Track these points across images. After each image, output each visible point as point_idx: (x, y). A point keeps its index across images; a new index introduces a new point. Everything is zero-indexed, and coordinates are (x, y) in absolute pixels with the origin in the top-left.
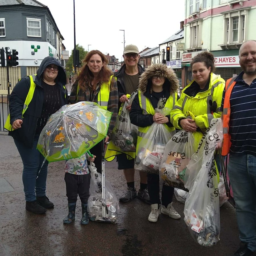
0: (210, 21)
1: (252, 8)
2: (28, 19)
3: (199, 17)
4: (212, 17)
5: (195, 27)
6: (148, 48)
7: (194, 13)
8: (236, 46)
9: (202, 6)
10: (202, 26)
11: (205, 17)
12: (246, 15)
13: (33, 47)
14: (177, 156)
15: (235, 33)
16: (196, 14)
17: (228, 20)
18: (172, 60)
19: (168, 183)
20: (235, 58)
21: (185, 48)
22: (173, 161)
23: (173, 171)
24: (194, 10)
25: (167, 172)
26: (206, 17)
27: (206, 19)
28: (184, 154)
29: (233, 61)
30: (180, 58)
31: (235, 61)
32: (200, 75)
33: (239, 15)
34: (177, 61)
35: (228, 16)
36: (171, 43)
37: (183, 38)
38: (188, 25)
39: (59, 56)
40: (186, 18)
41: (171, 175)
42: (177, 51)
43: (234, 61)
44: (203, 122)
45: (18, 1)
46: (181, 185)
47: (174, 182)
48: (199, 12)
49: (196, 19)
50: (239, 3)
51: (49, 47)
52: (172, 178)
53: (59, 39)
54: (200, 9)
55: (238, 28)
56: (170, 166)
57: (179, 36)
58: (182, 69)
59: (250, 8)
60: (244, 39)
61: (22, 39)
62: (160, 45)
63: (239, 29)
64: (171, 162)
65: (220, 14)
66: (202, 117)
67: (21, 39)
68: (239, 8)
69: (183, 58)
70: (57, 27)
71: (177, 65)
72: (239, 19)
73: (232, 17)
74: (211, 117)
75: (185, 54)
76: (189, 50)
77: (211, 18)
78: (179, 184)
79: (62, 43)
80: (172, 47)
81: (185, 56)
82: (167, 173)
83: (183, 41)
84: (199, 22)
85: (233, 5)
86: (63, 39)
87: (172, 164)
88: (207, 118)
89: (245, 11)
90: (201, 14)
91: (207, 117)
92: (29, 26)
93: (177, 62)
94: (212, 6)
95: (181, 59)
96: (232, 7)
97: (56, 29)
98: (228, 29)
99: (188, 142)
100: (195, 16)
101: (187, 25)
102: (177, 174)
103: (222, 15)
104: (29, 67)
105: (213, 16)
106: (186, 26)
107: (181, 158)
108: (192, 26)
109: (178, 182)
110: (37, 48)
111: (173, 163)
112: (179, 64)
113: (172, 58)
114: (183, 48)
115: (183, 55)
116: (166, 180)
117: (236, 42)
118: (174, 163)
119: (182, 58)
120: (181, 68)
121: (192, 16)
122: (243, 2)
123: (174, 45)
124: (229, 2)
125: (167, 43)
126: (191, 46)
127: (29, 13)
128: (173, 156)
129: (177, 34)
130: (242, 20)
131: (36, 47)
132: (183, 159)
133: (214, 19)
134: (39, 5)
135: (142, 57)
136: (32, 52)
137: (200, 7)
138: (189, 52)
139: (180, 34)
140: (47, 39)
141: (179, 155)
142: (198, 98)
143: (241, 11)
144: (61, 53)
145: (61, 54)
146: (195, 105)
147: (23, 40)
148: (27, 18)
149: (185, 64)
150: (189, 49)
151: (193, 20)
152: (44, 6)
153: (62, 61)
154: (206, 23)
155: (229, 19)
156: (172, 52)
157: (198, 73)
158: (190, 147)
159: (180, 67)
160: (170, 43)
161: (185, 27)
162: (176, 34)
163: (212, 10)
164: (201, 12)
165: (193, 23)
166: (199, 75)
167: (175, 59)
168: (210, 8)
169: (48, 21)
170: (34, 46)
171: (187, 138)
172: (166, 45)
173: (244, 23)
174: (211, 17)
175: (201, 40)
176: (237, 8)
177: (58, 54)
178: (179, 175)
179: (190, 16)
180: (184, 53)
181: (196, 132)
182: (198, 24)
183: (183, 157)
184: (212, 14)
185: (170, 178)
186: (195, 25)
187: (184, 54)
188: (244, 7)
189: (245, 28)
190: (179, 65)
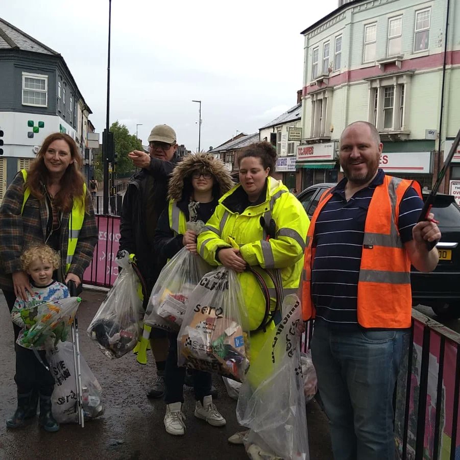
0: (346, 91)
1: (417, 72)
2: (25, 75)
3: (327, 83)
4: (349, 86)
5: (321, 100)
6: (242, 135)
7: (320, 77)
8: (389, 136)
9: (333, 65)
10: (332, 99)
11: (337, 85)
12: (407, 84)
13: (31, 124)
14: (209, 313)
15: (388, 113)
16: (323, 79)
17: (377, 90)
18: (280, 157)
19: (192, 362)
20: (387, 157)
21: (304, 136)
22: (202, 323)
23: (202, 339)
24: (319, 72)
25: (191, 341)
26: (340, 84)
27: (339, 88)
28: (221, 309)
29: (383, 162)
30: (294, 154)
31: (386, 163)
32: (251, 177)
33: (395, 84)
34: (288, 159)
35: (376, 85)
36: (280, 127)
37: (300, 119)
38: (309, 98)
39: (82, 142)
40: (306, 85)
41: (198, 347)
42: (289, 140)
43: (385, 161)
44: (255, 254)
45: (8, 43)
46: (215, 365)
47: (203, 360)
48: (328, 76)
49: (322, 87)
50: (395, 63)
51: (60, 125)
52: (199, 353)
53: (82, 111)
54: (330, 71)
55: (392, 105)
56: (197, 332)
57: (293, 116)
58: (297, 172)
59: (414, 72)
60: (403, 124)
61: (12, 109)
62: (260, 130)
63: (394, 107)
64: (199, 324)
65: (363, 81)
66: (253, 246)
67: (10, 110)
68: (395, 72)
69: (299, 154)
70: (78, 90)
71: (288, 166)
72: (395, 89)
73: (383, 87)
74: (266, 246)
75: (303, 147)
76: (309, 141)
77: (347, 87)
78: (212, 363)
79: (89, 119)
80: (280, 134)
81: (302, 151)
82: (190, 344)
83: (299, 125)
84: (326, 93)
85: (386, 66)
86: (90, 112)
87: (199, 327)
88: (261, 247)
89: (405, 77)
90: (331, 79)
91: (260, 245)
92: (25, 87)
93: (289, 161)
94: (350, 65)
95: (296, 156)
96: (383, 68)
97: (77, 95)
98: (376, 107)
99: (228, 289)
100: (321, 82)
101: (306, 97)
102: (208, 345)
103: (367, 83)
104: (22, 159)
105: (351, 83)
106: (306, 99)
107: (217, 317)
108: (315, 100)
109: (210, 359)
110: (38, 126)
111: (202, 325)
112: (292, 164)
113: (280, 154)
114: (299, 136)
115: (299, 149)
116: (189, 357)
117: (390, 129)
118: (204, 325)
119: (297, 153)
120: (295, 170)
121: (315, 81)
122: (402, 61)
123: (284, 131)
124: (378, 61)
125: (273, 126)
126: (312, 134)
127: (26, 64)
128: (203, 313)
129: (291, 112)
130: (400, 93)
131: (36, 125)
132: (219, 318)
133: (352, 88)
134: (45, 52)
135: (230, 150)
136: (29, 133)
137: (329, 67)
138: (309, 144)
139: (296, 112)
140: (57, 111)
141: (213, 311)
142: (248, 215)
143: (398, 77)
144: (85, 136)
145: (84, 139)
146: (243, 227)
147: (14, 110)
148: (23, 73)
149: (302, 164)
150: (309, 139)
151: (316, 89)
152: (54, 54)
153: (87, 150)
154: (340, 95)
155: (379, 89)
156: (281, 142)
157: (249, 175)
158: (232, 298)
159: (292, 168)
160: (277, 128)
161: (303, 101)
162: (289, 113)
163: (349, 72)
164: (332, 75)
165: (317, 94)
166: (250, 179)
167: (286, 155)
168: (346, 70)
169: (62, 80)
170: (33, 122)
171: (227, 282)
172: (271, 131)
173: (403, 97)
174: (347, 85)
175: (330, 124)
176: (392, 72)
177: (79, 139)
178: (211, 347)
179: (313, 82)
180: (300, 145)
181: (243, 273)
182: (326, 96)
183: (219, 316)
184: (349, 81)
185: (196, 352)
186: (320, 97)
187: (300, 147)
188: (403, 70)
189: (404, 106)
190: (293, 166)
